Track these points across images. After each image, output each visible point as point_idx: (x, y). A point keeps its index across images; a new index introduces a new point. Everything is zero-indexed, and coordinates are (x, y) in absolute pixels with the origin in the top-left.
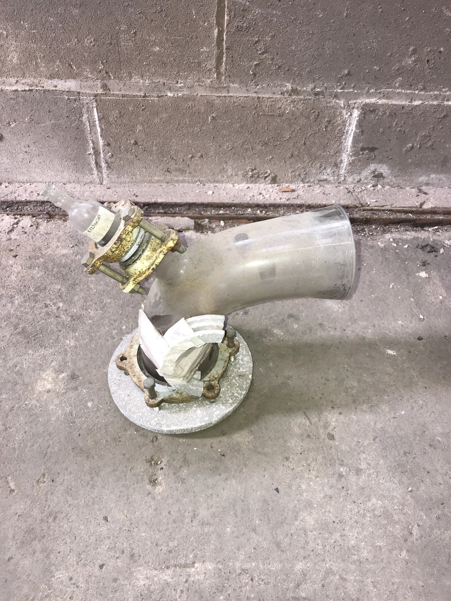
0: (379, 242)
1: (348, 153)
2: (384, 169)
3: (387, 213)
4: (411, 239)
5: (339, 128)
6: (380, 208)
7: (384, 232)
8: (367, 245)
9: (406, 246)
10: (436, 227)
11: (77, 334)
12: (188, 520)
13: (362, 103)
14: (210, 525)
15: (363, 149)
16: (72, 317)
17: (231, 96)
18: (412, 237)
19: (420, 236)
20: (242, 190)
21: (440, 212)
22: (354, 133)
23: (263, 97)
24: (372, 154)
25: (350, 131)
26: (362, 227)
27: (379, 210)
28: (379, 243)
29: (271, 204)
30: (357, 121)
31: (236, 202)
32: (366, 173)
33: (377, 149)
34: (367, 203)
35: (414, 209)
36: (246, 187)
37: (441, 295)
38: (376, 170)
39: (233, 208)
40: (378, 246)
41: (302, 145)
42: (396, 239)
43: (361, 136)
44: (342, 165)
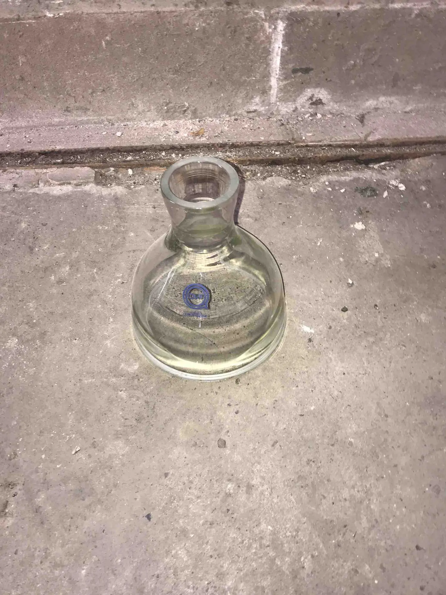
0: (311, 186)
1: (277, 77)
2: (322, 94)
3: (325, 149)
4: (350, 180)
5: (263, 46)
6: (317, 144)
7: (320, 173)
8: (297, 192)
9: (342, 191)
10: (383, 164)
12: (37, 561)
13: (286, 11)
14: (63, 566)
15: (295, 71)
17: (124, 13)
18: (352, 178)
19: (361, 176)
20: (156, 129)
21: (389, 143)
22: (282, 52)
23: (164, 12)
24: (307, 76)
25: (276, 49)
26: (294, 168)
27: (315, 146)
28: (312, 189)
29: (188, 144)
30: (283, 36)
31: (148, 144)
32: (302, 100)
33: (312, 69)
34: (301, 138)
35: (357, 143)
36: (162, 125)
37: (378, 252)
38: (313, 95)
39: (144, 152)
40: (310, 191)
41: (220, 70)
42: (332, 181)
43: (291, 54)
44: (272, 92)
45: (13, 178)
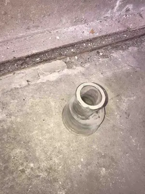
6: (135, 29)
7: (141, 41)
11: (60, 183)
16: (46, 170)
20: (73, 32)
26: (133, 41)
34: (130, 27)
36: (74, 29)
38: (128, 7)
39: (76, 46)
44: (116, 7)
45: (23, 76)
